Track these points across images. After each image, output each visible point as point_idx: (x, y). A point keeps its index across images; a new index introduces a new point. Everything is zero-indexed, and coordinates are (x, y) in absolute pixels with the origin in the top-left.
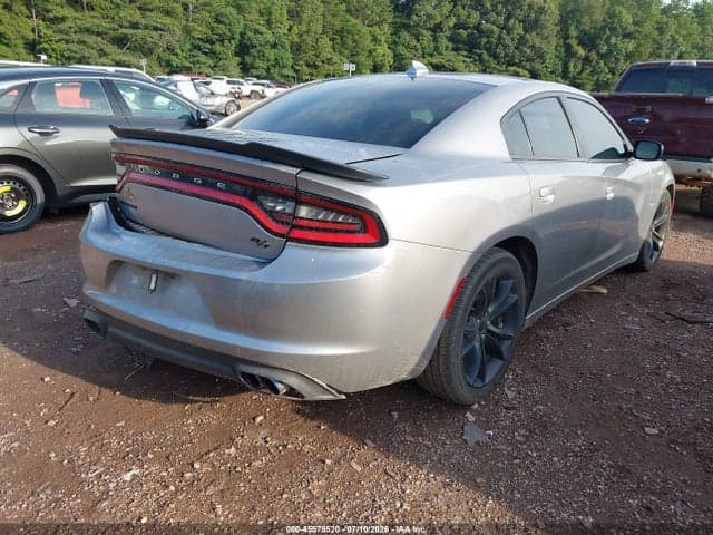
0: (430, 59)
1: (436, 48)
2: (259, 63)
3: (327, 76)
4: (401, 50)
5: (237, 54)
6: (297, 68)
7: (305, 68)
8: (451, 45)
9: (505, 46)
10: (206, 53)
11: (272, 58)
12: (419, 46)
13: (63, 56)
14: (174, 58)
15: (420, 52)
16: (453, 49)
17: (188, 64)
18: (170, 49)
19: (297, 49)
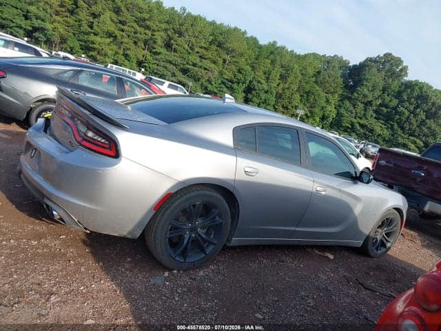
0: (359, 120)
1: (365, 115)
2: (255, 99)
3: (292, 115)
4: (342, 111)
5: (244, 92)
6: (277, 107)
7: (281, 108)
8: (374, 115)
9: (411, 124)
10: (228, 88)
11: (263, 98)
12: (354, 111)
13: (153, 71)
14: (209, 86)
15: (354, 115)
16: (375, 118)
17: (216, 91)
18: (209, 81)
19: (279, 96)
